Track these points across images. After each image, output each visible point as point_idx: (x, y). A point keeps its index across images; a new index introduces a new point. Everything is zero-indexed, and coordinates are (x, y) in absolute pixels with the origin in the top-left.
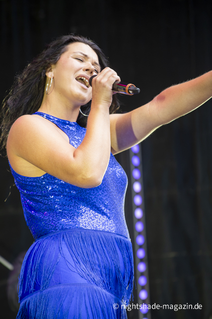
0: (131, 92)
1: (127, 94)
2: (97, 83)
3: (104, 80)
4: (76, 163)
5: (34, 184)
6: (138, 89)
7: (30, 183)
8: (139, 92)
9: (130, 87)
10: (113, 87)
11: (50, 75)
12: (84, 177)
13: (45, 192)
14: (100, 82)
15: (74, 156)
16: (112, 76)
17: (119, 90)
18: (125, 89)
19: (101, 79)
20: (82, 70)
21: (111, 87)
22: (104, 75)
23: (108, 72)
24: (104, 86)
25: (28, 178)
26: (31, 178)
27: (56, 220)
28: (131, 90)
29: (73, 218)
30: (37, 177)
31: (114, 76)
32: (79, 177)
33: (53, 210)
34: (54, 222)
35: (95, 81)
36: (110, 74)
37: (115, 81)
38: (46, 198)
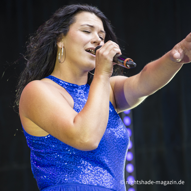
0: (128, 66)
1: (125, 67)
2: (100, 55)
3: (106, 53)
4: (75, 129)
5: (40, 142)
6: (135, 64)
7: (37, 142)
8: (135, 66)
9: (127, 61)
10: (114, 59)
11: (60, 45)
12: (81, 142)
13: (48, 150)
14: (102, 55)
15: (74, 122)
16: (113, 49)
17: (118, 62)
18: (123, 63)
19: (104, 52)
20: (90, 43)
21: (111, 60)
22: (107, 49)
23: (110, 45)
24: (106, 59)
25: (35, 137)
26: (37, 137)
27: (55, 175)
28: (128, 64)
29: (71, 173)
30: (43, 137)
31: (115, 49)
32: (78, 141)
33: (55, 166)
34: (54, 176)
35: (98, 53)
36: (111, 47)
37: (115, 54)
38: (49, 155)
